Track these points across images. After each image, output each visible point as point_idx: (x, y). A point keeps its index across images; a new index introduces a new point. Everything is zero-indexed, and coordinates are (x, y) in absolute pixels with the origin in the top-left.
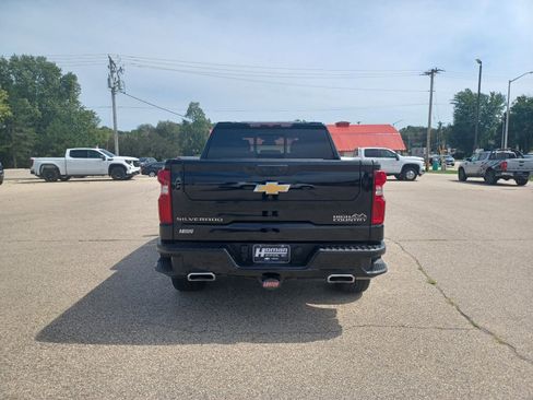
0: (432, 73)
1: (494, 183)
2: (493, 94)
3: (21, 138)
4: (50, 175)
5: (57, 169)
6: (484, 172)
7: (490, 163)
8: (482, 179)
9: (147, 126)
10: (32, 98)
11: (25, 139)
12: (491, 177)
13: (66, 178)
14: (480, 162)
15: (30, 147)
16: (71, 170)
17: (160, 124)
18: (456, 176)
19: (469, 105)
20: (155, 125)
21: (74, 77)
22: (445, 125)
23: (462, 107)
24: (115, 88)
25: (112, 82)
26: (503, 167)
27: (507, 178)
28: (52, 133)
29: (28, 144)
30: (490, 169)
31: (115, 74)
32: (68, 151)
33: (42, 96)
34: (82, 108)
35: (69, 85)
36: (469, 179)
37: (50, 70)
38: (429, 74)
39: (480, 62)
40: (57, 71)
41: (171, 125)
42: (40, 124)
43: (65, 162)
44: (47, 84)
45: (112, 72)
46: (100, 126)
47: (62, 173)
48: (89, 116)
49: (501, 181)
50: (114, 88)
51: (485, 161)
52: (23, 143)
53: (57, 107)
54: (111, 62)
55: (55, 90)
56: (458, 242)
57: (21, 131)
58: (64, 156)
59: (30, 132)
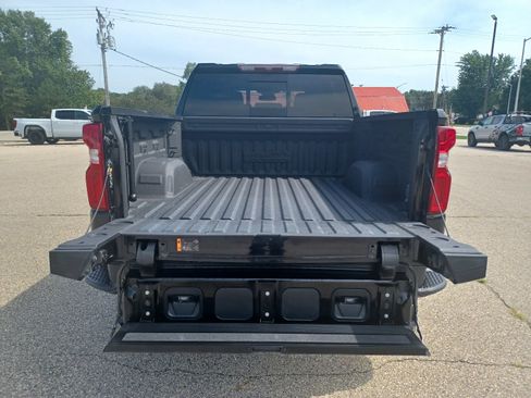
0: (442, 31)
1: (508, 149)
2: (501, 56)
3: (12, 98)
4: (36, 137)
5: (43, 131)
6: (496, 137)
7: (504, 128)
8: (493, 145)
9: (143, 87)
10: (21, 56)
11: (17, 99)
12: (504, 143)
13: (53, 141)
14: (493, 126)
15: (22, 108)
16: (58, 132)
17: (156, 86)
18: (465, 142)
19: (476, 68)
20: (151, 87)
21: (64, 34)
22: (449, 89)
23: (469, 70)
24: (105, 44)
25: (101, 37)
26: (518, 132)
27: (521, 144)
28: (44, 94)
29: (19, 105)
30: (504, 133)
31: (104, 30)
32: (54, 111)
33: (32, 54)
34: (75, 68)
35: (59, 43)
36: (478, 145)
37: (39, 26)
38: (438, 32)
39: (495, 19)
40: (46, 27)
41: (167, 86)
42: (32, 84)
43: (51, 124)
44: (37, 42)
45: (101, 27)
46: (95, 88)
47: (49, 135)
48: (83, 77)
49: (515, 147)
50: (103, 45)
51: (498, 125)
52: (15, 104)
53: (49, 66)
54: (100, 15)
55: (45, 49)
56: (491, 220)
57: (13, 92)
58: (49, 117)
59: (20, 92)
